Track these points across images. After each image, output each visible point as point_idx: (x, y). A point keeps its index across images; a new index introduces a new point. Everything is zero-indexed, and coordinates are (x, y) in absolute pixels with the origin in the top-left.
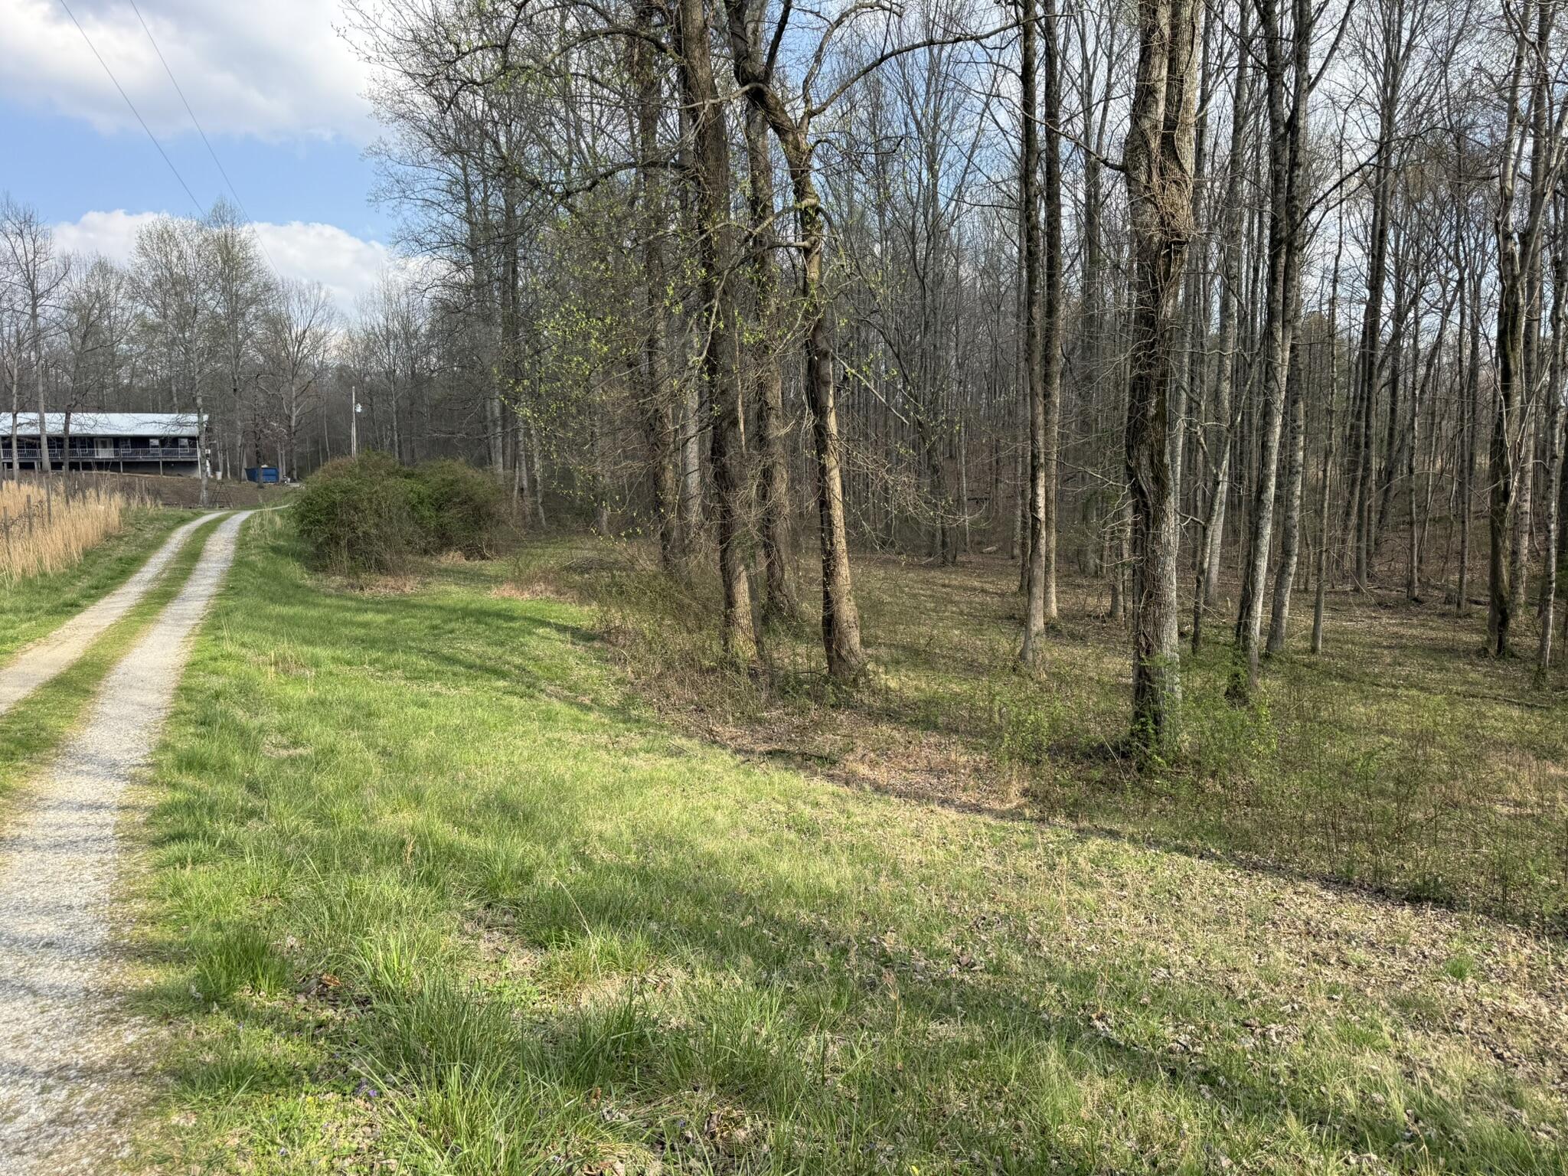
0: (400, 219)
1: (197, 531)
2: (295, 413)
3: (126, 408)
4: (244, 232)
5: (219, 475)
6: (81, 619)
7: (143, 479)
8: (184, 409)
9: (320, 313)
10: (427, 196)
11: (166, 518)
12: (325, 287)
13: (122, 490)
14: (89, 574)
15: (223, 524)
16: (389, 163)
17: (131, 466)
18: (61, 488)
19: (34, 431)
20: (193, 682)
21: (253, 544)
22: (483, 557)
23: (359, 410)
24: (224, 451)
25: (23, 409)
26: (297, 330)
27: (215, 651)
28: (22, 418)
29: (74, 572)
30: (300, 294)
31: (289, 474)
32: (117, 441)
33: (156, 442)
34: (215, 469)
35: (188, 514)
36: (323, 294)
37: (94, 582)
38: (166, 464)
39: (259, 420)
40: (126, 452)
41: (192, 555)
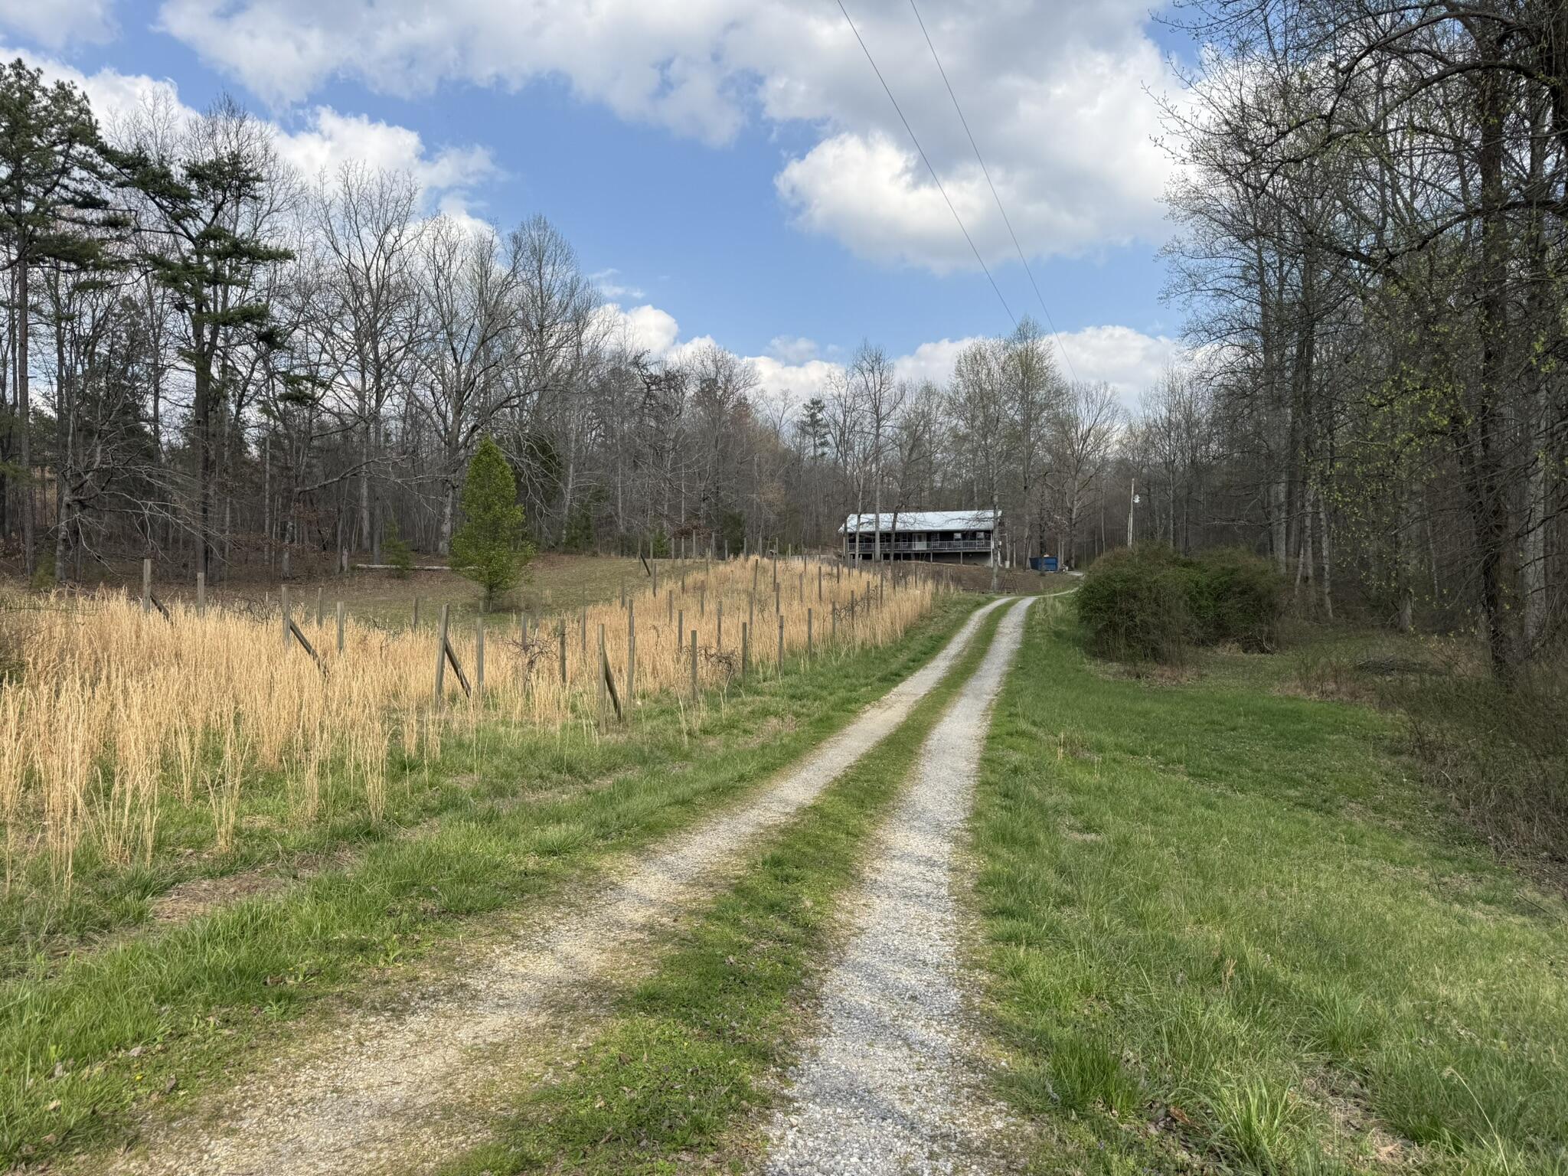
0: (1190, 311)
1: (991, 614)
2: (1077, 505)
3: (937, 507)
4: (1042, 345)
5: (1008, 563)
6: (902, 687)
7: (949, 567)
8: (982, 507)
9: (1105, 411)
10: (1218, 286)
11: (965, 602)
12: (1111, 386)
13: (933, 578)
14: (908, 648)
15: (1012, 609)
16: (1182, 259)
17: (939, 556)
18: (889, 575)
19: (870, 528)
20: (994, 755)
21: (1039, 628)
22: (1263, 651)
23: (1137, 501)
24: (1012, 543)
25: (865, 512)
26: (1083, 429)
27: (1010, 727)
28: (865, 518)
29: (898, 647)
30: (1088, 395)
31: (1067, 563)
32: (929, 535)
33: (959, 536)
34: (1004, 559)
35: (982, 598)
36: (1109, 393)
37: (912, 656)
38: (966, 555)
39: (1045, 513)
40: (937, 545)
41: (987, 636)
